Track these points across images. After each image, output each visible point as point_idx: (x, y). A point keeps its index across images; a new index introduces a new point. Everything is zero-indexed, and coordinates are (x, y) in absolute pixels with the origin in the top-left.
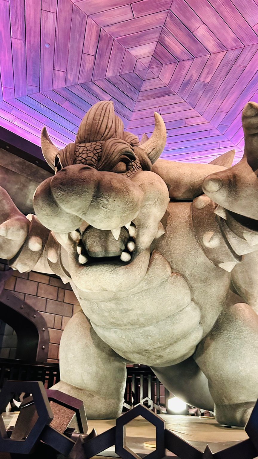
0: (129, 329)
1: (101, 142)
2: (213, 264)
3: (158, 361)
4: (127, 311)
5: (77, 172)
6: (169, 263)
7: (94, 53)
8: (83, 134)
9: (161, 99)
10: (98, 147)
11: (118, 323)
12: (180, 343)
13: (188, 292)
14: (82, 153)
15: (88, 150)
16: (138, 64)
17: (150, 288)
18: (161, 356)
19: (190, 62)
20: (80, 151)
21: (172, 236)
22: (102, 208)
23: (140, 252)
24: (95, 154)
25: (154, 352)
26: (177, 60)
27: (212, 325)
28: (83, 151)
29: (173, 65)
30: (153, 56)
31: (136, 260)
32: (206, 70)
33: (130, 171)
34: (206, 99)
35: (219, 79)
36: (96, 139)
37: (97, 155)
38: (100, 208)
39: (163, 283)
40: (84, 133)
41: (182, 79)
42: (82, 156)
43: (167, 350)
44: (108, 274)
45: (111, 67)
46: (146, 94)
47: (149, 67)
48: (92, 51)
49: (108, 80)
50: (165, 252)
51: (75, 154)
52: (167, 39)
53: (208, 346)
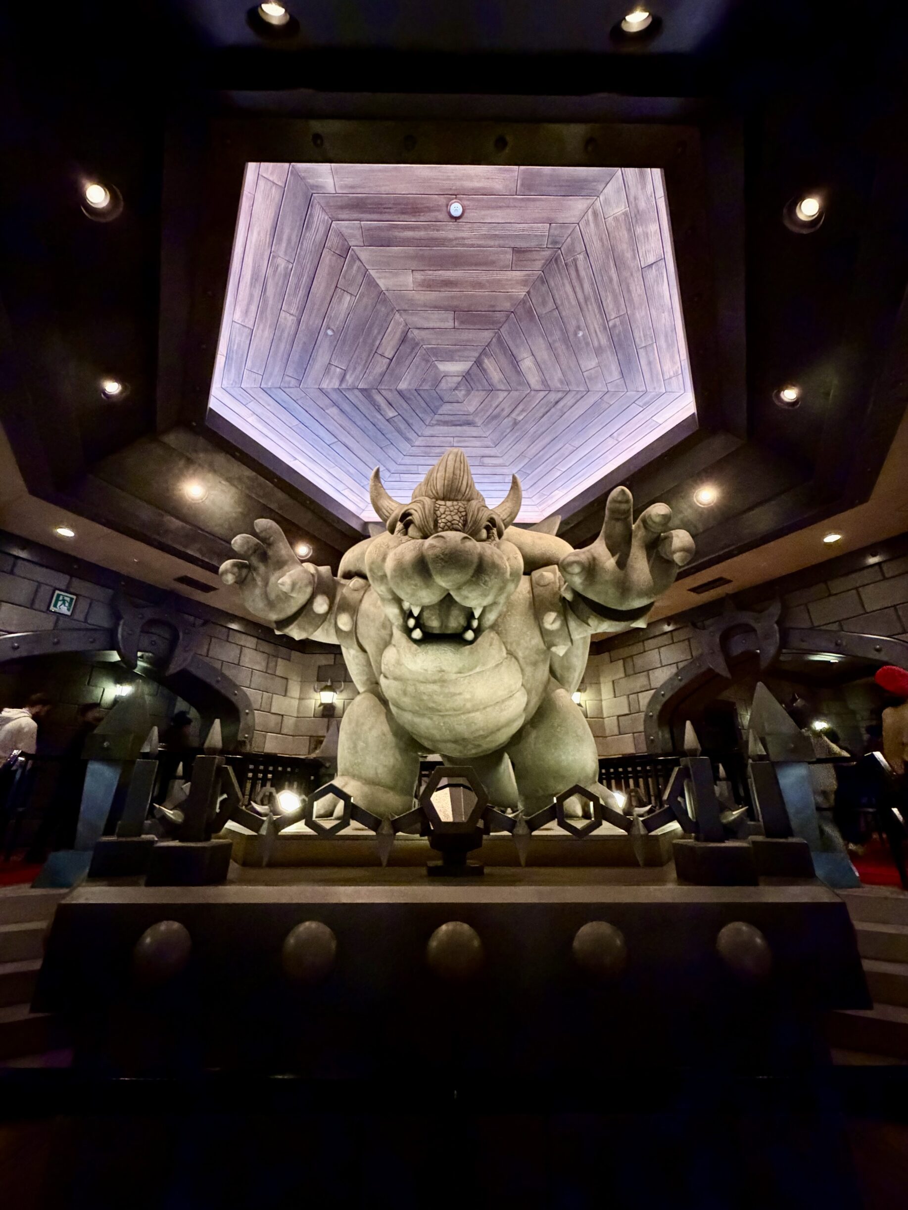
0: (450, 715)
1: (463, 502)
2: (545, 648)
3: (474, 751)
4: (455, 694)
5: (460, 542)
6: (504, 643)
7: (390, 356)
8: (440, 489)
9: (459, 428)
10: (461, 509)
11: (439, 708)
12: (503, 730)
13: (521, 676)
14: (444, 513)
15: (451, 511)
16: (444, 381)
17: (483, 671)
18: (479, 746)
19: (506, 394)
20: (442, 510)
21: (509, 613)
22: (482, 585)
23: (483, 631)
24: (460, 518)
25: (473, 741)
26: (492, 390)
27: (534, 712)
28: (445, 511)
29: (484, 393)
30: (464, 376)
31: (480, 639)
32: (520, 408)
33: (490, 540)
34: (512, 439)
35: (533, 418)
36: (456, 498)
37: (462, 518)
38: (479, 585)
39: (497, 666)
40: (442, 488)
41: (491, 411)
42: (447, 518)
43: (488, 739)
44: (451, 654)
45: (408, 377)
46: (442, 418)
47: (456, 389)
48: (389, 353)
49: (400, 393)
50: (501, 630)
51: (435, 513)
52: (486, 361)
53: (528, 734)
